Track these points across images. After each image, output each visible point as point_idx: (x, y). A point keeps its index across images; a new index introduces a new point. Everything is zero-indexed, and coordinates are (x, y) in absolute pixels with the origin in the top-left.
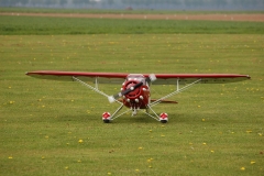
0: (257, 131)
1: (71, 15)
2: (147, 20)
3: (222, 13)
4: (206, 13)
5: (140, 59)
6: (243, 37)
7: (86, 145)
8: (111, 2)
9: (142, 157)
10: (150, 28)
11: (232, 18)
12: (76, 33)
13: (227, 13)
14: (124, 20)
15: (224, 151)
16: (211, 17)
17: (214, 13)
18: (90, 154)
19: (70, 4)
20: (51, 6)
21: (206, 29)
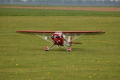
0: (97, 60)
1: (12, 7)
2: (47, 10)
3: (81, 7)
4: (74, 7)
5: (44, 27)
6: (90, 18)
7: (19, 67)
8: (31, 1)
9: (45, 72)
10: (49, 13)
11: (86, 9)
12: (15, 15)
13: (83, 7)
14: (37, 9)
15: (82, 69)
16: (76, 9)
17: (78, 7)
18: (22, 70)
19: (12, 2)
20: (3, 3)
21: (74, 14)
